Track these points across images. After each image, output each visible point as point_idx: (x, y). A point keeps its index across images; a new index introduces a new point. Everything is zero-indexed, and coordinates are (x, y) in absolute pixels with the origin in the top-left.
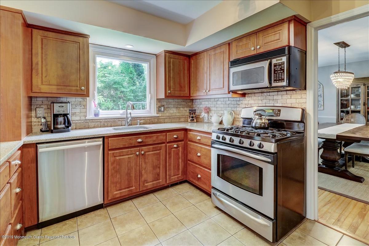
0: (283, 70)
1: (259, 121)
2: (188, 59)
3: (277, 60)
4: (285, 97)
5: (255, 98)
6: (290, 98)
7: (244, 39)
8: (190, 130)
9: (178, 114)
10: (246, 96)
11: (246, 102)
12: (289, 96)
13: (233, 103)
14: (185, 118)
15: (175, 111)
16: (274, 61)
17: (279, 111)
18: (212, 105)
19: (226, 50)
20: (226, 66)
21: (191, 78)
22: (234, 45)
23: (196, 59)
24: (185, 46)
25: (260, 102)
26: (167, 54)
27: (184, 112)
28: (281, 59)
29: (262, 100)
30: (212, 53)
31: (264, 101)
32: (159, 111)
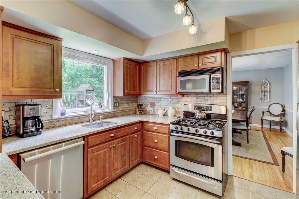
0: (219, 82)
1: (200, 115)
2: (139, 65)
3: (214, 76)
4: (213, 98)
5: (191, 98)
6: (216, 99)
7: (189, 58)
8: (146, 122)
9: (128, 108)
10: (185, 96)
11: (184, 100)
12: (215, 98)
13: (174, 100)
14: (133, 111)
15: (126, 106)
16: (212, 76)
17: (211, 107)
18: (156, 101)
19: (174, 62)
20: (174, 75)
21: (141, 80)
22: (181, 60)
23: (147, 66)
24: (142, 56)
25: (195, 100)
26: (125, 60)
27: (132, 106)
28: (218, 75)
29: (196, 99)
30: (162, 63)
31: (198, 100)
32: (115, 107)
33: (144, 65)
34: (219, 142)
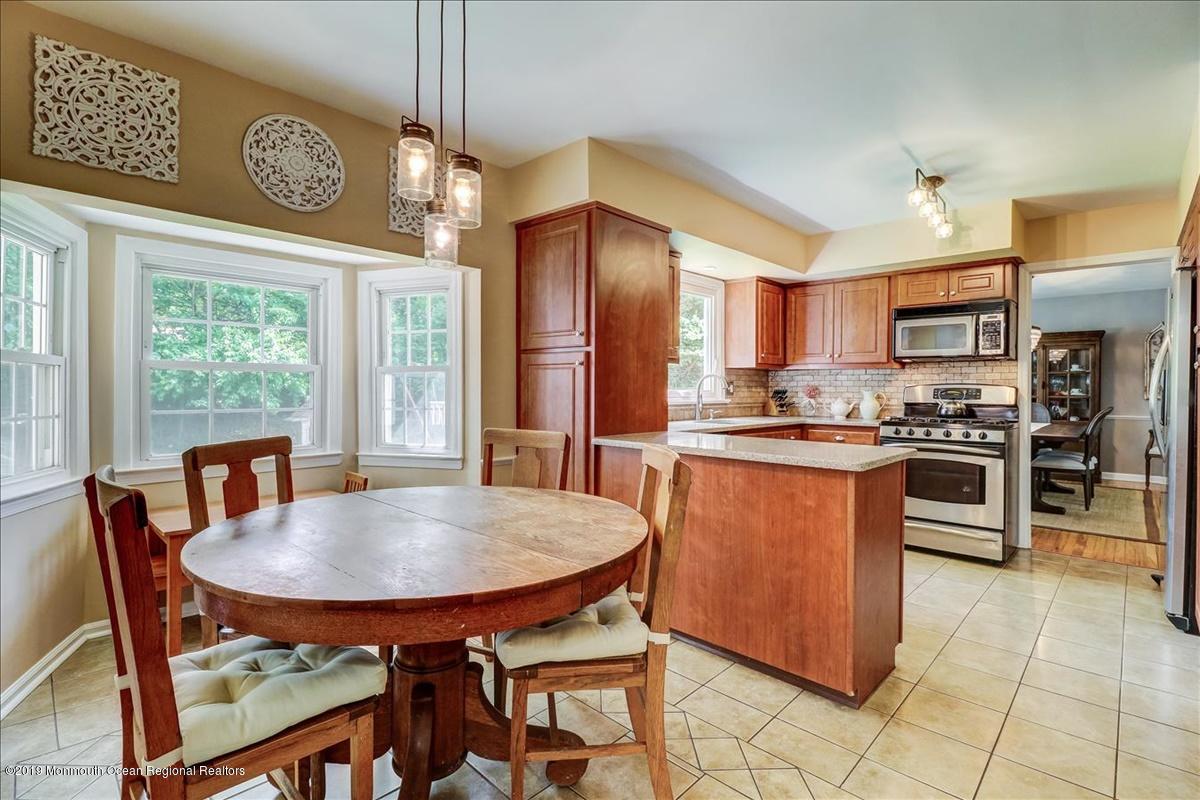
0: (999, 333)
1: (951, 406)
2: (782, 292)
3: (989, 317)
4: (982, 370)
5: (924, 370)
6: (990, 371)
7: (924, 277)
8: (814, 426)
9: (749, 400)
10: (907, 366)
11: (905, 377)
12: (989, 369)
13: (876, 378)
14: (758, 407)
15: (746, 394)
16: (983, 318)
17: (979, 391)
18: (822, 383)
19: (883, 286)
20: (883, 313)
21: (788, 329)
22: (901, 281)
23: (805, 295)
24: (805, 273)
25: (936, 377)
26: (760, 283)
27: (757, 395)
28: (996, 317)
29: (938, 374)
30: (849, 287)
31: (944, 376)
32: (728, 393)
33: (798, 291)
34: (997, 453)
